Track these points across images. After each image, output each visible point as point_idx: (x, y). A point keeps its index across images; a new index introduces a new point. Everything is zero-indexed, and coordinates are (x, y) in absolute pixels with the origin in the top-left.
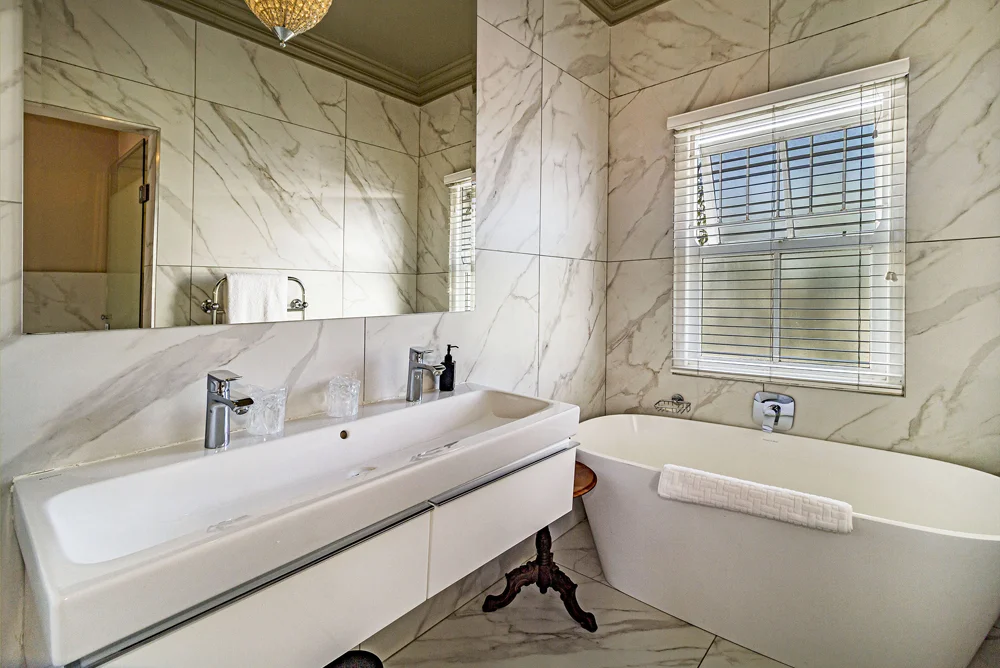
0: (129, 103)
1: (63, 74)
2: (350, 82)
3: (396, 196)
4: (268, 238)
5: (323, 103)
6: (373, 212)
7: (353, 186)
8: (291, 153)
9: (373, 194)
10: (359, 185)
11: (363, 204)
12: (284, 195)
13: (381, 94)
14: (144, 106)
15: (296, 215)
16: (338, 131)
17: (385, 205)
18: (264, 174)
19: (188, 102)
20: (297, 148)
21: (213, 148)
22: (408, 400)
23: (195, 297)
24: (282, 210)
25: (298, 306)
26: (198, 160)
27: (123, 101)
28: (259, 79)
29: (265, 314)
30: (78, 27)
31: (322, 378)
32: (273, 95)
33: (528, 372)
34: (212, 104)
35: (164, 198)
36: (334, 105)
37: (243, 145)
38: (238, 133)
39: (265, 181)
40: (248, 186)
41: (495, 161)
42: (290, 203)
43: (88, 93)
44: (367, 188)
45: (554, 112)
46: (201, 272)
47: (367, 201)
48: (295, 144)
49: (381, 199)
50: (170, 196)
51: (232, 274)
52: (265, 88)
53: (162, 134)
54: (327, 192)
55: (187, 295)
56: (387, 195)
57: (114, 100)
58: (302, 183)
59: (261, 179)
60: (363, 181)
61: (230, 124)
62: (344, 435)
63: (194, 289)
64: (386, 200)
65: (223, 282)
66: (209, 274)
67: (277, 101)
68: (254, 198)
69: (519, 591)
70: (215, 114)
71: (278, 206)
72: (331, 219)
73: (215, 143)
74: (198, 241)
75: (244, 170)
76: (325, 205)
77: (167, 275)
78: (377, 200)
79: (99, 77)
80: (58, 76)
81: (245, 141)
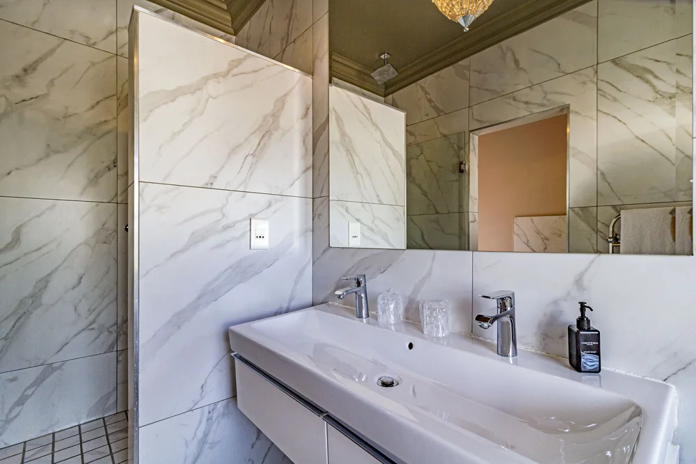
0: (550, 96)
1: (514, 99)
19: (590, 72)
21: (615, 99)
23: (601, 232)
26: (602, 117)
27: (545, 97)
34: (613, 61)
35: (573, 156)
37: (647, 82)
38: (642, 74)
43: (526, 103)
50: (578, 154)
53: (571, 108)
55: (593, 230)
57: (539, 100)
61: (631, 69)
62: (411, 346)
63: (599, 224)
66: (614, 212)
68: (663, 131)
70: (617, 68)
73: (617, 94)
75: (652, 105)
77: (577, 215)
79: (532, 89)
80: (512, 102)
81: (650, 77)
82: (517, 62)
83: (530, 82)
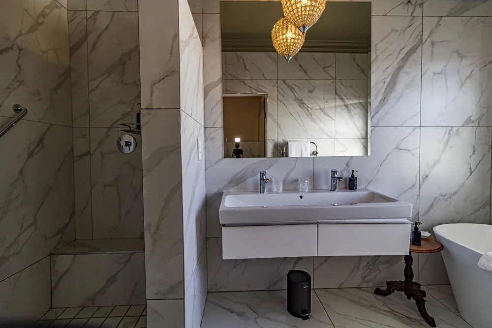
0: (260, 87)
1: (244, 83)
2: (337, 54)
3: (361, 101)
4: (303, 127)
5: (325, 67)
6: (349, 111)
7: (339, 100)
8: (311, 92)
9: (349, 102)
10: (342, 99)
11: (344, 108)
12: (309, 109)
13: (353, 54)
14: (264, 87)
15: (313, 116)
16: (332, 77)
17: (355, 106)
18: (301, 102)
19: (275, 82)
20: (314, 89)
21: (283, 96)
22: (331, 190)
23: (279, 150)
24: (308, 115)
25: (315, 153)
26: (279, 102)
27: (258, 87)
28: (298, 65)
29: (301, 154)
30: (247, 68)
31: (297, 177)
32: (304, 70)
33: (411, 188)
34: (283, 80)
35: (269, 116)
36: (330, 66)
37: (293, 92)
38: (291, 89)
39: (301, 105)
40: (296, 108)
41: (384, 83)
42: (311, 112)
43: (250, 87)
44: (346, 101)
45: (433, 44)
46: (280, 141)
47: (346, 106)
48: (312, 88)
49: (354, 104)
50: (271, 115)
51: (290, 141)
52: (301, 68)
53: (269, 95)
54: (327, 105)
55: (276, 148)
56: (356, 101)
57: (255, 87)
58: (315, 103)
59: (300, 104)
60: (344, 97)
61: (289, 86)
62: (301, 197)
63: (278, 146)
64: (356, 104)
65: (286, 144)
66: (283, 142)
67: (306, 72)
68: (297, 112)
69: (393, 292)
70: (284, 84)
71: (306, 114)
72: (329, 116)
73: (284, 94)
74: (279, 130)
75: (294, 101)
76: (326, 111)
77: (270, 142)
78: (351, 104)
79: (252, 81)
80: (243, 84)
81: (293, 91)
82: (245, 65)
83: (251, 77)
